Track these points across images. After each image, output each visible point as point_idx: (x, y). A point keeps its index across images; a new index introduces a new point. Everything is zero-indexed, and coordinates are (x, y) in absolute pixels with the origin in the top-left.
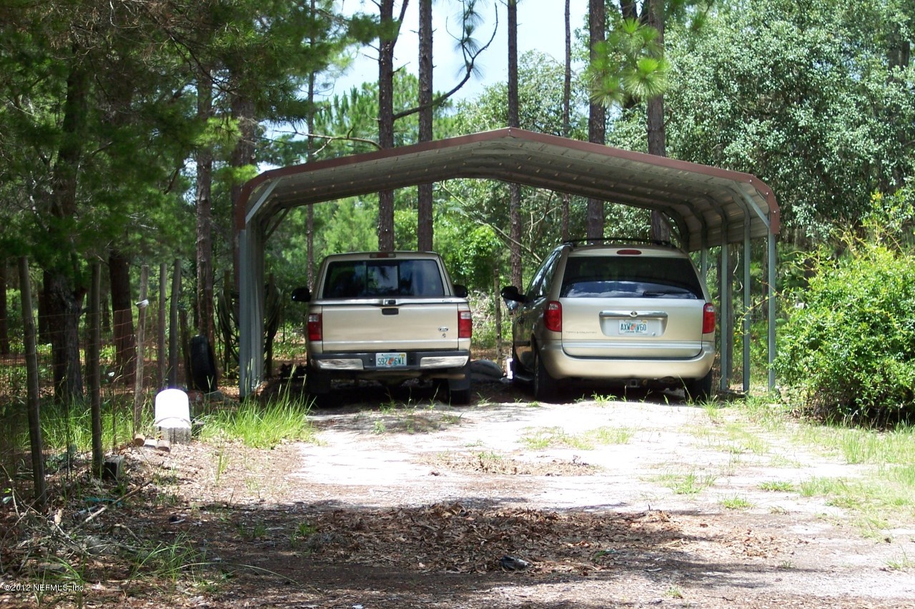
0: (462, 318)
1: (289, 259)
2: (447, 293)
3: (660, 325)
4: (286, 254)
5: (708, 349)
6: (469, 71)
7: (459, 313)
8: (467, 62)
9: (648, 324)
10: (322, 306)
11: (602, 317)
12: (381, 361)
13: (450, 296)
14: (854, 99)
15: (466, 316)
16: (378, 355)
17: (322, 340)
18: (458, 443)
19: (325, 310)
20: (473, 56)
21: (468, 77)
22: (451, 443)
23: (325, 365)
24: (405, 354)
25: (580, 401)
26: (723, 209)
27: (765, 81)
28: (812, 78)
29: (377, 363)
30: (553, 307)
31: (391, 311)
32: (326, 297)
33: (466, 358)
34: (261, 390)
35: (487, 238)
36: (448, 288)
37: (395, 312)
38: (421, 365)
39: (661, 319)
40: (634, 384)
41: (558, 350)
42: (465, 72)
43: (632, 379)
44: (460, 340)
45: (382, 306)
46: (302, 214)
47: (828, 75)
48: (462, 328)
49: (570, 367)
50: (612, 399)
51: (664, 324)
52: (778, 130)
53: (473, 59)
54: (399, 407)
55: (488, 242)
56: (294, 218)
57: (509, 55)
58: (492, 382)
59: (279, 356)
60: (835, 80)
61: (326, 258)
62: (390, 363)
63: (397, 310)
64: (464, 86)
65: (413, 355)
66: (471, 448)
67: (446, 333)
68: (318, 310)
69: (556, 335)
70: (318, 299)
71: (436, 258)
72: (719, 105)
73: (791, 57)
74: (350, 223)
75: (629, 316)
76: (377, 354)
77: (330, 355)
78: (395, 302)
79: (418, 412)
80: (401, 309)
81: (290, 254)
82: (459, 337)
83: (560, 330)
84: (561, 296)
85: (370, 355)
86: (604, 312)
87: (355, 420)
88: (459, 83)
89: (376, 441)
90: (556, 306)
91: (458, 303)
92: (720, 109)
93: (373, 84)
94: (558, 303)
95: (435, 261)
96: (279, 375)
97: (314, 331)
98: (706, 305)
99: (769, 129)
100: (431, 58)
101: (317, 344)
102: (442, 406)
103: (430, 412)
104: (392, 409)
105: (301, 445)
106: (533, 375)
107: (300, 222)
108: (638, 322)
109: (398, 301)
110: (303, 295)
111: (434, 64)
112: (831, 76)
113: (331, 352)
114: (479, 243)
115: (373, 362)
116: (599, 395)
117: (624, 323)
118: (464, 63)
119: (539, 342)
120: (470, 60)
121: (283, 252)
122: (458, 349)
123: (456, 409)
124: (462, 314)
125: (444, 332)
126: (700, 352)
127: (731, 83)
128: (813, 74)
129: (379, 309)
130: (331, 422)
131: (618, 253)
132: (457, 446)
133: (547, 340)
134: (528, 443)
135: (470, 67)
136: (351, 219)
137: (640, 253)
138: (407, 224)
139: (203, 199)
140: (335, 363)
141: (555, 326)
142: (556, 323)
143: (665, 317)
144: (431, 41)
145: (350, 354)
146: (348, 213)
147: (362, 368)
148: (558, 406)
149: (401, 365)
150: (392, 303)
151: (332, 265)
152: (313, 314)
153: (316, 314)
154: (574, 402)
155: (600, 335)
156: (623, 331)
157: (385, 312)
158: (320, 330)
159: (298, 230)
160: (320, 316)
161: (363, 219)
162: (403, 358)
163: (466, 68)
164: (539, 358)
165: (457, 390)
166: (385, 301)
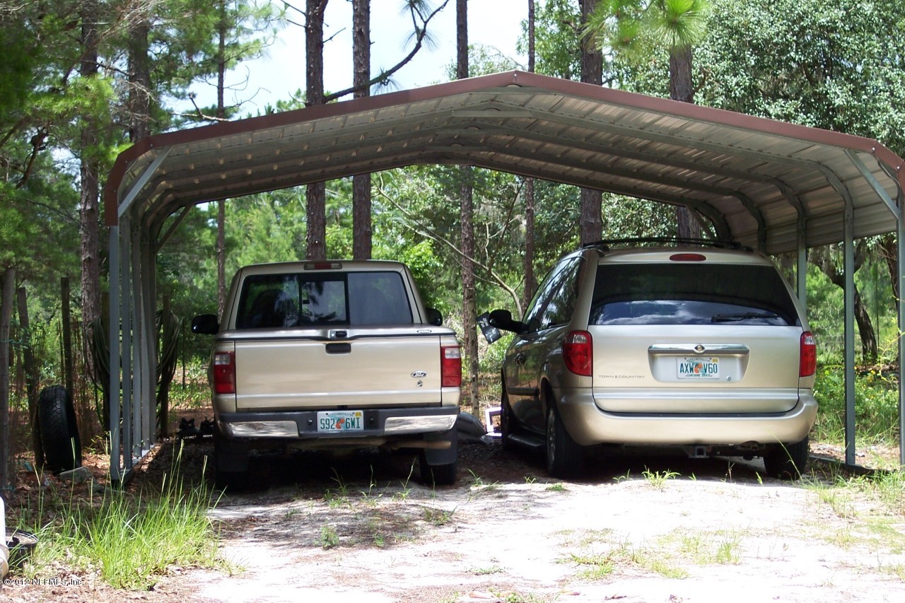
0: (447, 357)
1: (200, 287)
2: (416, 319)
3: (737, 365)
4: (198, 281)
5: (807, 399)
6: (420, 40)
7: (442, 350)
8: (417, 28)
9: (719, 363)
10: (235, 340)
11: (653, 354)
12: (327, 423)
13: (421, 324)
14: (898, 75)
15: (451, 354)
16: (321, 415)
17: (235, 392)
18: (461, 567)
19: (239, 346)
20: (425, 20)
21: (418, 46)
22: (448, 567)
23: (238, 430)
24: (362, 412)
25: (622, 480)
26: (799, 200)
27: (789, 52)
28: (847, 47)
29: (320, 425)
30: (579, 340)
31: (339, 347)
32: (241, 326)
33: (454, 417)
34: (150, 459)
35: (423, 257)
36: (417, 312)
37: (346, 349)
38: (386, 430)
39: (738, 355)
40: (700, 452)
41: (589, 404)
42: (414, 41)
43: (697, 446)
44: (444, 390)
45: (327, 339)
46: (212, 233)
47: (866, 45)
48: (447, 373)
49: (604, 428)
50: (671, 477)
51: (744, 363)
52: (805, 113)
53: (426, 23)
54: (354, 494)
55: (425, 262)
56: (203, 238)
57: (458, 35)
58: (471, 442)
59: (178, 403)
60: (876, 50)
61: (240, 271)
62: (338, 427)
63: (349, 345)
64: (413, 58)
65: (374, 414)
66: (485, 579)
67: (423, 379)
68: (229, 348)
69: (584, 381)
70: (229, 331)
71: (400, 270)
72: (735, 80)
73: (823, 21)
74: (267, 245)
75: (691, 352)
76: (320, 413)
77: (248, 415)
78: (345, 334)
79: (384, 503)
80: (354, 344)
81: (201, 281)
82: (442, 386)
83: (589, 372)
84: (590, 323)
85: (306, 414)
86: (654, 346)
87: (288, 519)
88: (407, 55)
89: (325, 565)
90: (583, 338)
91: (440, 335)
92: (737, 84)
93: (288, 102)
94: (587, 333)
95: (400, 274)
96: (177, 433)
97: (223, 378)
98: (804, 334)
99: (796, 110)
100: (368, 32)
101: (228, 398)
102: (418, 490)
103: (403, 503)
104: (344, 499)
105: (200, 575)
106: (545, 438)
107: (210, 242)
108: (704, 362)
109: (350, 333)
110: (209, 325)
111: (372, 40)
112: (870, 46)
113: (249, 410)
114: (413, 263)
115: (313, 425)
116: (653, 472)
117: (685, 362)
118: (414, 29)
119: (557, 392)
120: (421, 26)
121: (195, 280)
122: (440, 405)
123: (439, 494)
124: (447, 352)
125: (420, 378)
126: (797, 405)
127: (747, 54)
128: (849, 43)
129: (322, 344)
130: (250, 520)
131: (672, 258)
132: (461, 574)
133: (570, 389)
134: (574, 564)
135: (421, 34)
136: (268, 240)
137: (704, 258)
138: (334, 243)
139: (89, 207)
140: (254, 427)
141: (582, 368)
142: (582, 363)
143: (744, 352)
144: (367, 11)
145: (278, 413)
146: (265, 232)
147: (296, 434)
148: (590, 488)
149: (355, 429)
150: (341, 336)
151: (249, 281)
152: (222, 354)
153: (225, 353)
154: (613, 482)
155: (649, 380)
156: (683, 375)
157: (331, 349)
158: (231, 376)
159: (209, 251)
160: (232, 356)
161: (282, 240)
162: (359, 417)
163: (416, 35)
164: (556, 414)
165: (438, 464)
166: (331, 333)
